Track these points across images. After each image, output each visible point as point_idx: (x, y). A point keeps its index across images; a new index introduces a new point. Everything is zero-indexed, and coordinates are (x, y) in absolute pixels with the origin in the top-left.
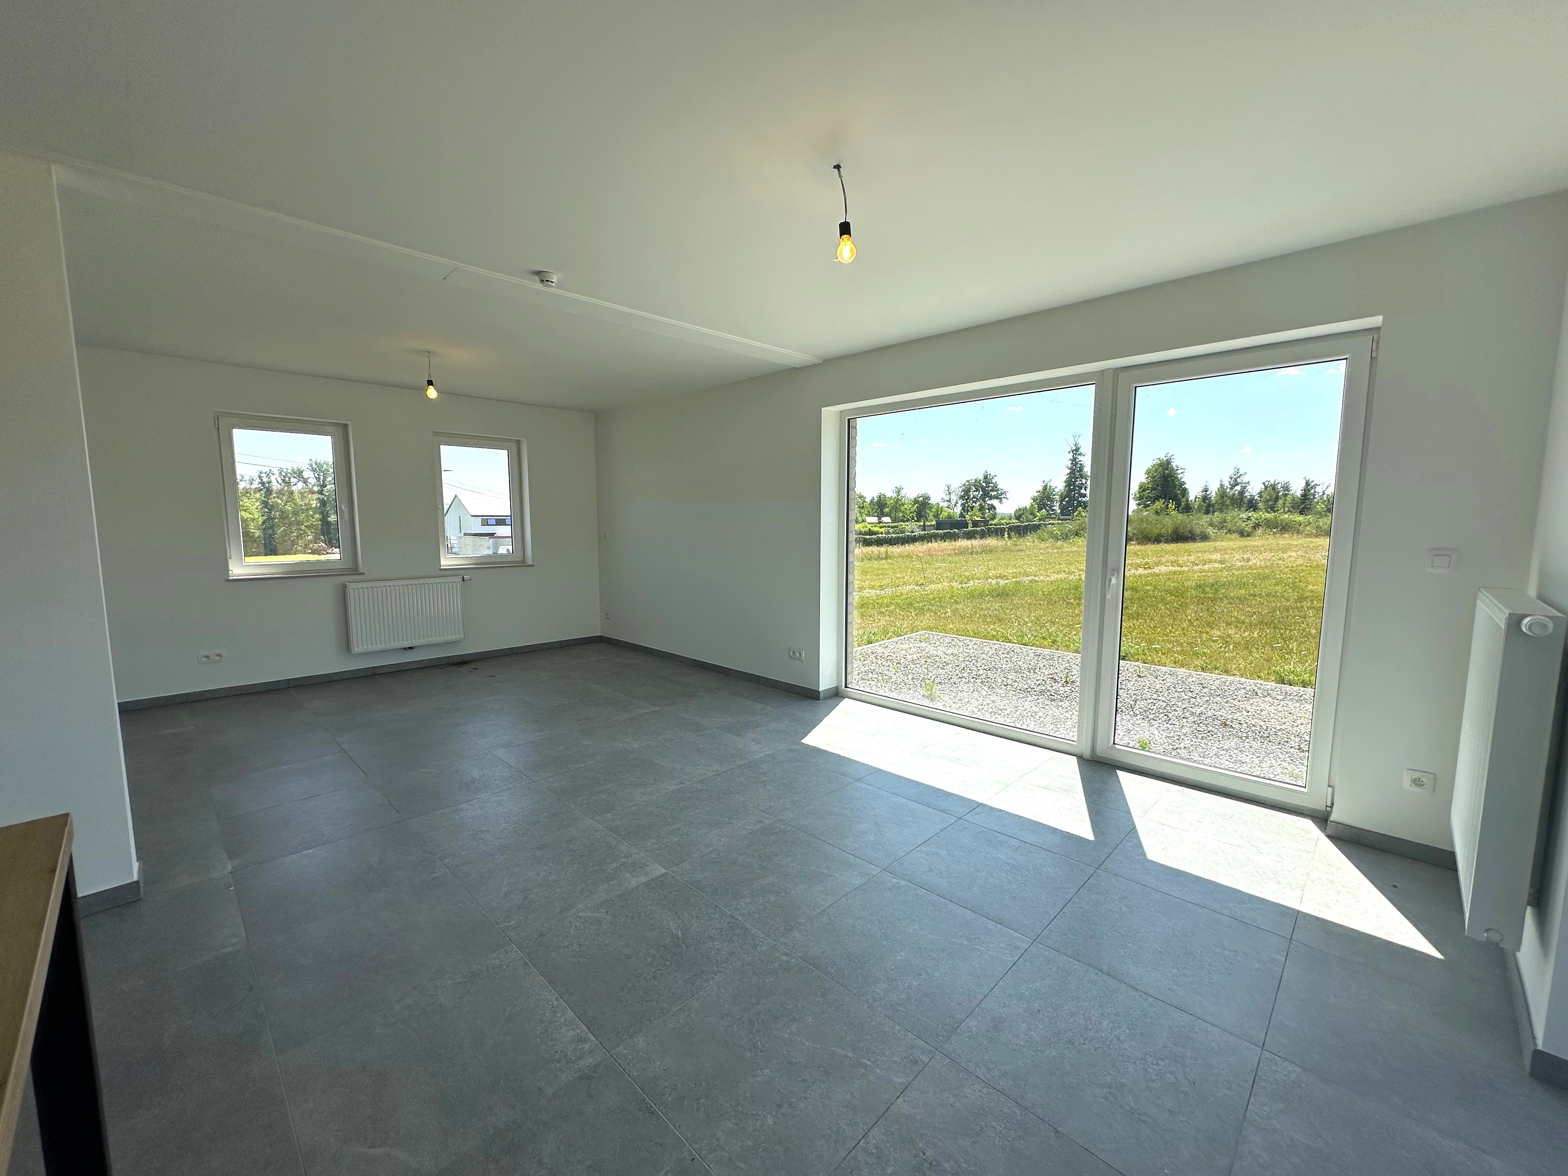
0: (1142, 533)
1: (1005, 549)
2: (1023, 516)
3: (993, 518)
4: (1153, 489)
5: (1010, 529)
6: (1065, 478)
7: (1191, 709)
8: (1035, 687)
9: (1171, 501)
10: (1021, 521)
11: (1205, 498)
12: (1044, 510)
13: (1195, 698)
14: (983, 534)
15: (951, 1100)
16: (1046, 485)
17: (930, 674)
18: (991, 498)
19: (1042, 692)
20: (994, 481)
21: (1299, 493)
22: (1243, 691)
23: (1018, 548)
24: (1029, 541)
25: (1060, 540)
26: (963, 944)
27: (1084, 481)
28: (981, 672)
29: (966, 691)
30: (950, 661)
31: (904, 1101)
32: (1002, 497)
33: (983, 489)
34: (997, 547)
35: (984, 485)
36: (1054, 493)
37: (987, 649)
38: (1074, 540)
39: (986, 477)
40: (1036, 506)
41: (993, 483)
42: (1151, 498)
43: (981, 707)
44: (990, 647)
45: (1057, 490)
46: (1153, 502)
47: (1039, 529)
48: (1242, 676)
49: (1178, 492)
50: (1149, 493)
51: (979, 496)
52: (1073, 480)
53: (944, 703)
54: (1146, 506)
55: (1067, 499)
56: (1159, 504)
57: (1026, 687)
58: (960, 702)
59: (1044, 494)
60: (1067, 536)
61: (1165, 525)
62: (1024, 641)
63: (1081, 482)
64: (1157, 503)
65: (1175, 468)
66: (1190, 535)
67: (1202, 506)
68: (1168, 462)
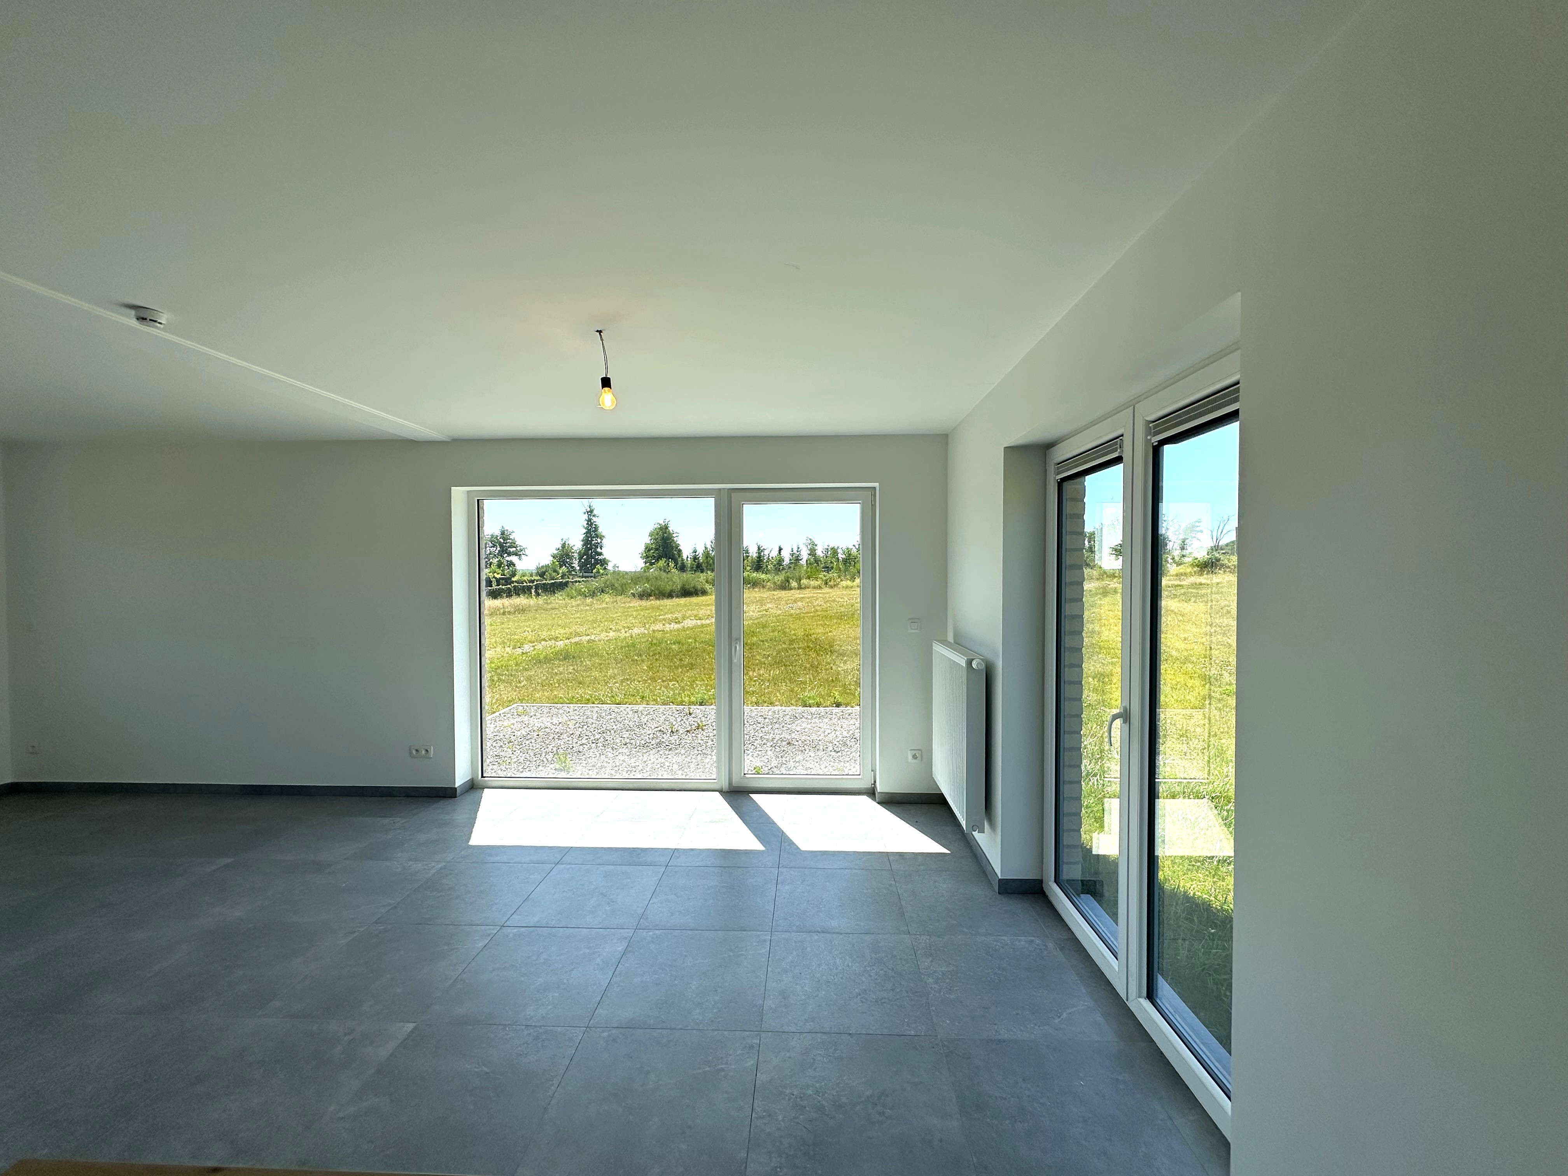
0: (658, 589)
1: (538, 608)
2: (547, 573)
3: (514, 575)
4: (657, 549)
5: (537, 587)
6: (582, 537)
7: (765, 737)
8: (651, 741)
9: (670, 560)
10: (544, 578)
11: (695, 558)
12: (564, 567)
13: (763, 727)
14: (509, 593)
15: (788, 1055)
16: (565, 543)
17: (550, 747)
18: (509, 554)
19: (659, 744)
20: (511, 537)
21: (755, 555)
22: (788, 717)
23: (550, 607)
24: (558, 599)
25: (588, 596)
26: (730, 956)
27: (599, 540)
28: (597, 736)
29: (593, 756)
30: (562, 731)
31: (762, 1074)
32: (521, 553)
33: (501, 546)
34: (530, 606)
35: (502, 541)
36: (573, 551)
37: (588, 713)
38: (601, 596)
39: (503, 533)
40: (557, 563)
41: (512, 540)
42: (655, 557)
43: (616, 769)
44: (592, 711)
45: (575, 548)
46: (657, 560)
47: (567, 587)
48: (781, 705)
49: (675, 552)
50: (653, 553)
51: (497, 552)
52: (590, 539)
53: (579, 771)
54: (652, 564)
55: (585, 557)
56: (662, 563)
57: (643, 742)
58: (595, 768)
59: (563, 551)
60: (594, 592)
61: (674, 582)
62: (617, 701)
63: (596, 542)
64: (660, 561)
65: (671, 532)
66: (694, 590)
67: (693, 564)
68: (667, 528)
